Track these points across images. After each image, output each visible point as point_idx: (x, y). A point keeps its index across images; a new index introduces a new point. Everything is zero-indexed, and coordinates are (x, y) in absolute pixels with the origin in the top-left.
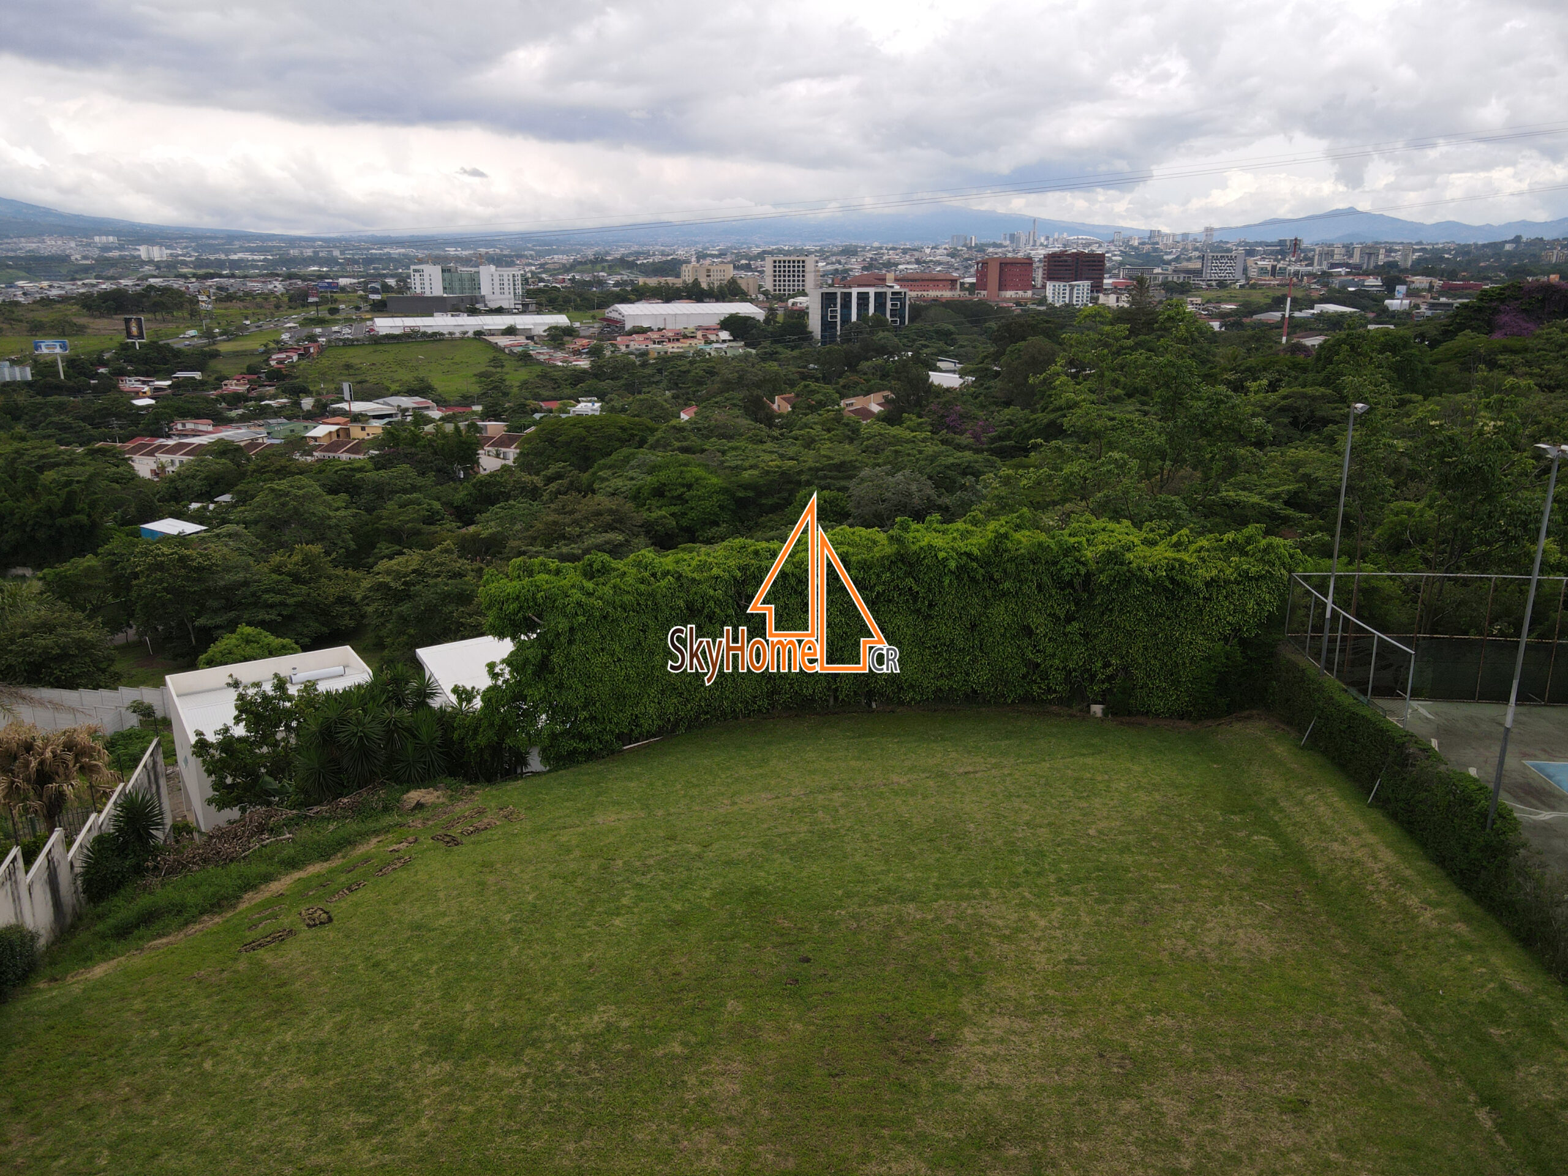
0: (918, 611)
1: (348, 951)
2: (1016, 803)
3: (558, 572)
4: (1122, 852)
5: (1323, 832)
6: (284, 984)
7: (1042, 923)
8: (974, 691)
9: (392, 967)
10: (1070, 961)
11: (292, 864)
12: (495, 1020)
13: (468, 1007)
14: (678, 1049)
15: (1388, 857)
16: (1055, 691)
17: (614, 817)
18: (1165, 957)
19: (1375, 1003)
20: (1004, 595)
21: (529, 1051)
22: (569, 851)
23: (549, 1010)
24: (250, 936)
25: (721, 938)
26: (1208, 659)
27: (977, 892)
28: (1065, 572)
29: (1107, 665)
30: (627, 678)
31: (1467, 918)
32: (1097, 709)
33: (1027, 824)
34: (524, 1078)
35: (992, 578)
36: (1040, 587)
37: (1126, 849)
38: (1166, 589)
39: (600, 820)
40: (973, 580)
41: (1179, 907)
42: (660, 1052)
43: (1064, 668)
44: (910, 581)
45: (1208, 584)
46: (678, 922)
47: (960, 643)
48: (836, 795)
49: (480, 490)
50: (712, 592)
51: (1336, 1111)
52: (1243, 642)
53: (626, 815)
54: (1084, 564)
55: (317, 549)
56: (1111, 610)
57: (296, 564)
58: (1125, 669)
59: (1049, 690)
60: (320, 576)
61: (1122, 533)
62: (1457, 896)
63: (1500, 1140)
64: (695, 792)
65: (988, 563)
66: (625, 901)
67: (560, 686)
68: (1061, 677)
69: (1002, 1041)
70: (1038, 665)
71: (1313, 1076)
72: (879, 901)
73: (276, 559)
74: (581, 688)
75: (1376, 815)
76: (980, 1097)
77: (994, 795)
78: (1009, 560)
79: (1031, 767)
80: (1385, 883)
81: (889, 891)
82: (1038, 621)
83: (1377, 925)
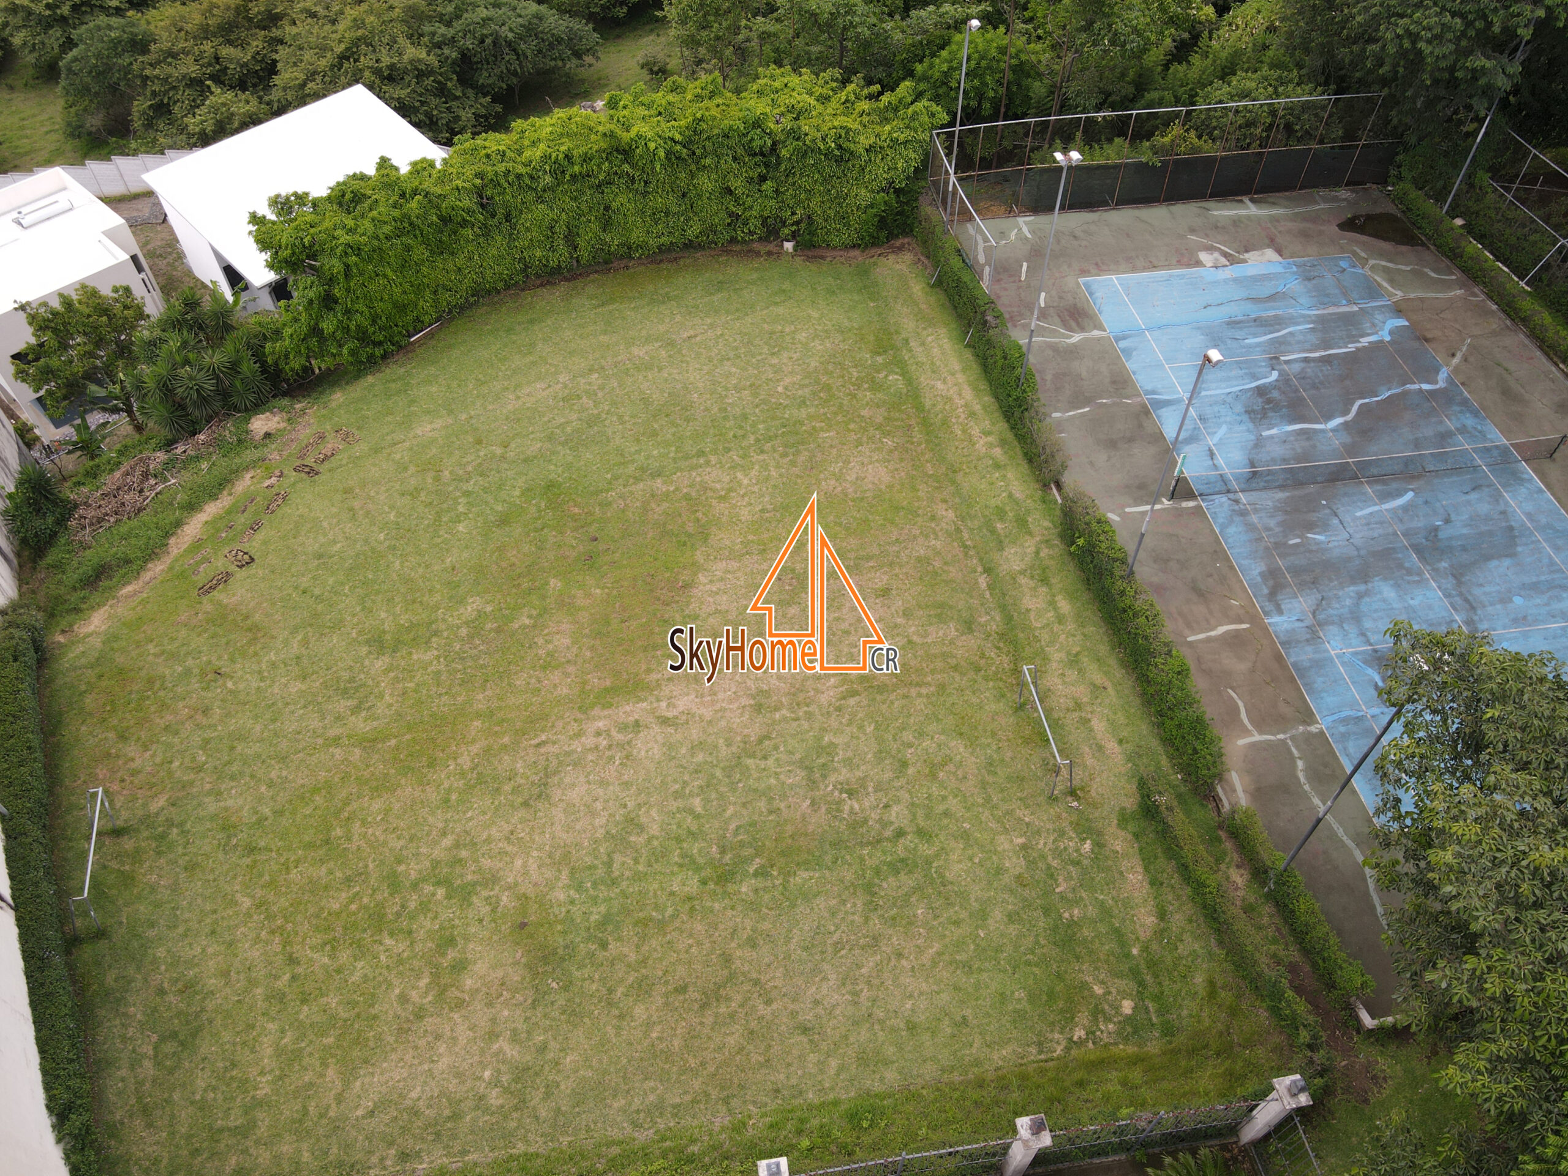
0: (636, 189)
1: (279, 583)
2: (727, 366)
4: (800, 406)
5: (933, 371)
6: (247, 617)
7: (746, 482)
8: (690, 242)
10: (762, 511)
11: (192, 507)
12: (403, 620)
13: (382, 614)
14: (527, 621)
17: (429, 427)
19: (941, 511)
21: (434, 639)
23: (436, 608)
24: (201, 579)
25: (536, 530)
26: (871, 206)
27: (702, 461)
28: (754, 144)
29: (793, 213)
32: (789, 246)
33: (735, 388)
34: (438, 658)
35: (693, 155)
36: (735, 159)
37: (803, 403)
38: (835, 155)
39: (419, 432)
40: (678, 158)
41: (834, 452)
43: (761, 216)
44: (626, 167)
45: (867, 150)
46: (503, 521)
47: (674, 209)
48: (593, 377)
50: (458, 203)
51: (905, 591)
53: (439, 423)
54: (769, 133)
56: (794, 174)
58: (808, 217)
59: (751, 232)
62: (1002, 426)
63: (987, 595)
64: (485, 390)
65: (691, 142)
66: (461, 509)
68: (758, 223)
69: (722, 579)
70: (740, 216)
72: (638, 480)
75: (968, 355)
76: (711, 620)
77: (710, 359)
78: (707, 139)
79: (737, 325)
80: (963, 416)
81: (643, 469)
82: (738, 184)
83: (953, 450)
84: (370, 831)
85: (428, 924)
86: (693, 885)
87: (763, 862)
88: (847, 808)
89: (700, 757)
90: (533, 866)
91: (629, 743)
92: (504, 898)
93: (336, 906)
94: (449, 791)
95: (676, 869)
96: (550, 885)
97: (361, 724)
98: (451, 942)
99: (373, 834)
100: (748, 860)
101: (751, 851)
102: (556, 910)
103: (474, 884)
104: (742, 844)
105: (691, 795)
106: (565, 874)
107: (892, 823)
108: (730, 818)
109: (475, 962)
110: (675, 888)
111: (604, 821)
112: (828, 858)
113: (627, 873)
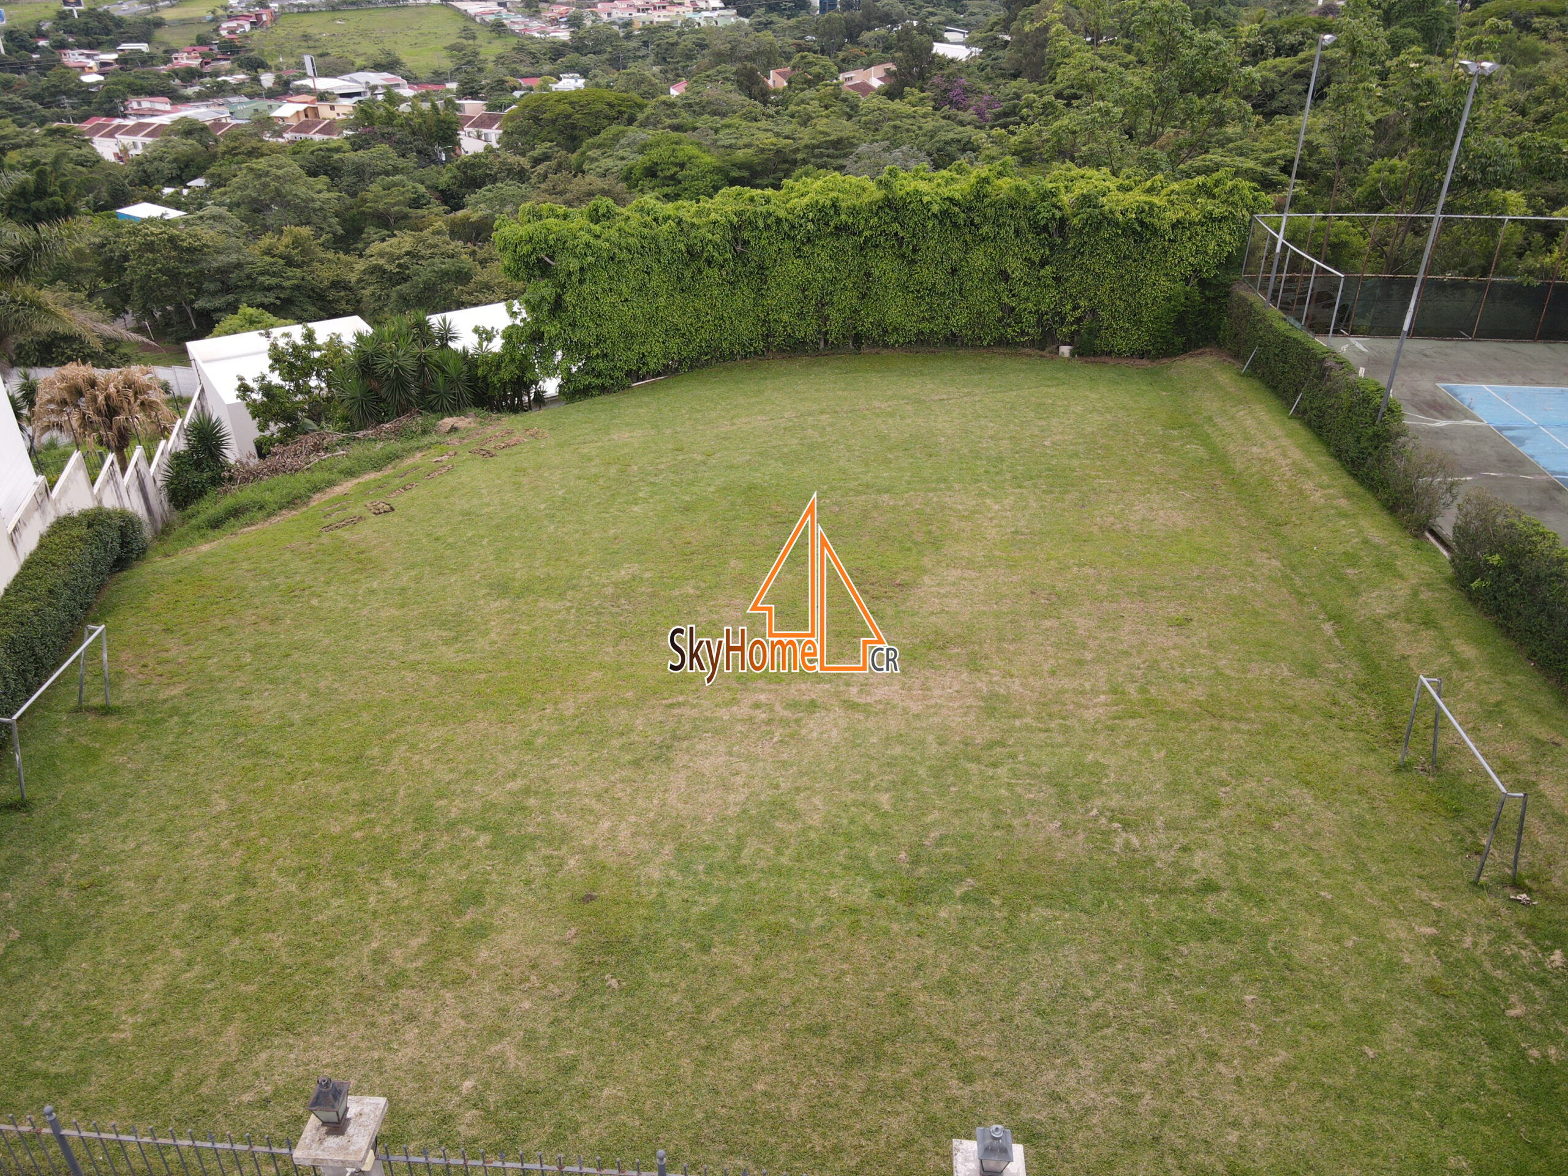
0: (903, 256)
1: (412, 530)
2: (983, 422)
3: (565, 217)
4: (1071, 457)
5: (1246, 439)
6: (363, 552)
7: (996, 507)
8: (953, 335)
9: (450, 540)
10: (1016, 532)
11: (350, 473)
12: (541, 573)
13: (517, 565)
14: (691, 591)
15: (1296, 454)
16: (1028, 334)
17: (627, 435)
18: (1095, 529)
19: (1261, 558)
20: (983, 240)
21: (570, 593)
22: (590, 460)
23: (584, 567)
24: (329, 521)
25: (724, 519)
26: (1169, 299)
27: (942, 486)
28: (1040, 217)
29: (1076, 308)
30: (634, 317)
31: (1349, 495)
32: (1065, 350)
33: (991, 437)
34: (568, 610)
35: (972, 223)
36: (1017, 232)
37: (1076, 455)
38: (1134, 232)
39: (615, 437)
40: (955, 225)
41: (1114, 496)
42: (677, 592)
43: (1037, 311)
44: (896, 226)
45: (1174, 226)
46: (686, 509)
47: (941, 287)
48: (824, 417)
49: (465, 173)
50: (710, 236)
51: (1211, 625)
52: (1203, 284)
53: (638, 433)
54: (1060, 209)
55: (306, 231)
56: (1082, 254)
57: (287, 247)
58: (1093, 311)
59: (1023, 333)
60: (312, 260)
61: (1097, 179)
62: (1347, 481)
63: (1337, 642)
64: (699, 416)
65: (970, 209)
66: (641, 495)
67: (573, 325)
68: (1033, 320)
69: (954, 584)
70: (1013, 309)
71: (1199, 604)
72: (858, 493)
73: (266, 241)
74: (592, 325)
75: (1295, 425)
76: (933, 618)
77: (964, 416)
78: (991, 205)
79: (999, 396)
80: (1289, 474)
81: (868, 486)
82: (1015, 266)
83: (1276, 505)
84: (417, 758)
85: (451, 872)
86: (862, 894)
87: (977, 885)
88: (1119, 841)
89: (898, 750)
90: (624, 831)
91: (797, 721)
92: (572, 862)
93: (335, 829)
94: (536, 734)
95: (838, 870)
96: (643, 859)
97: (450, 655)
98: (477, 899)
99: (420, 762)
100: (958, 879)
101: (961, 868)
102: (644, 890)
103: (534, 839)
104: (947, 858)
105: (876, 789)
106: (669, 848)
107: (1195, 871)
108: (933, 824)
109: (501, 931)
110: (833, 893)
111: (741, 798)
112: (1087, 901)
113: (762, 864)
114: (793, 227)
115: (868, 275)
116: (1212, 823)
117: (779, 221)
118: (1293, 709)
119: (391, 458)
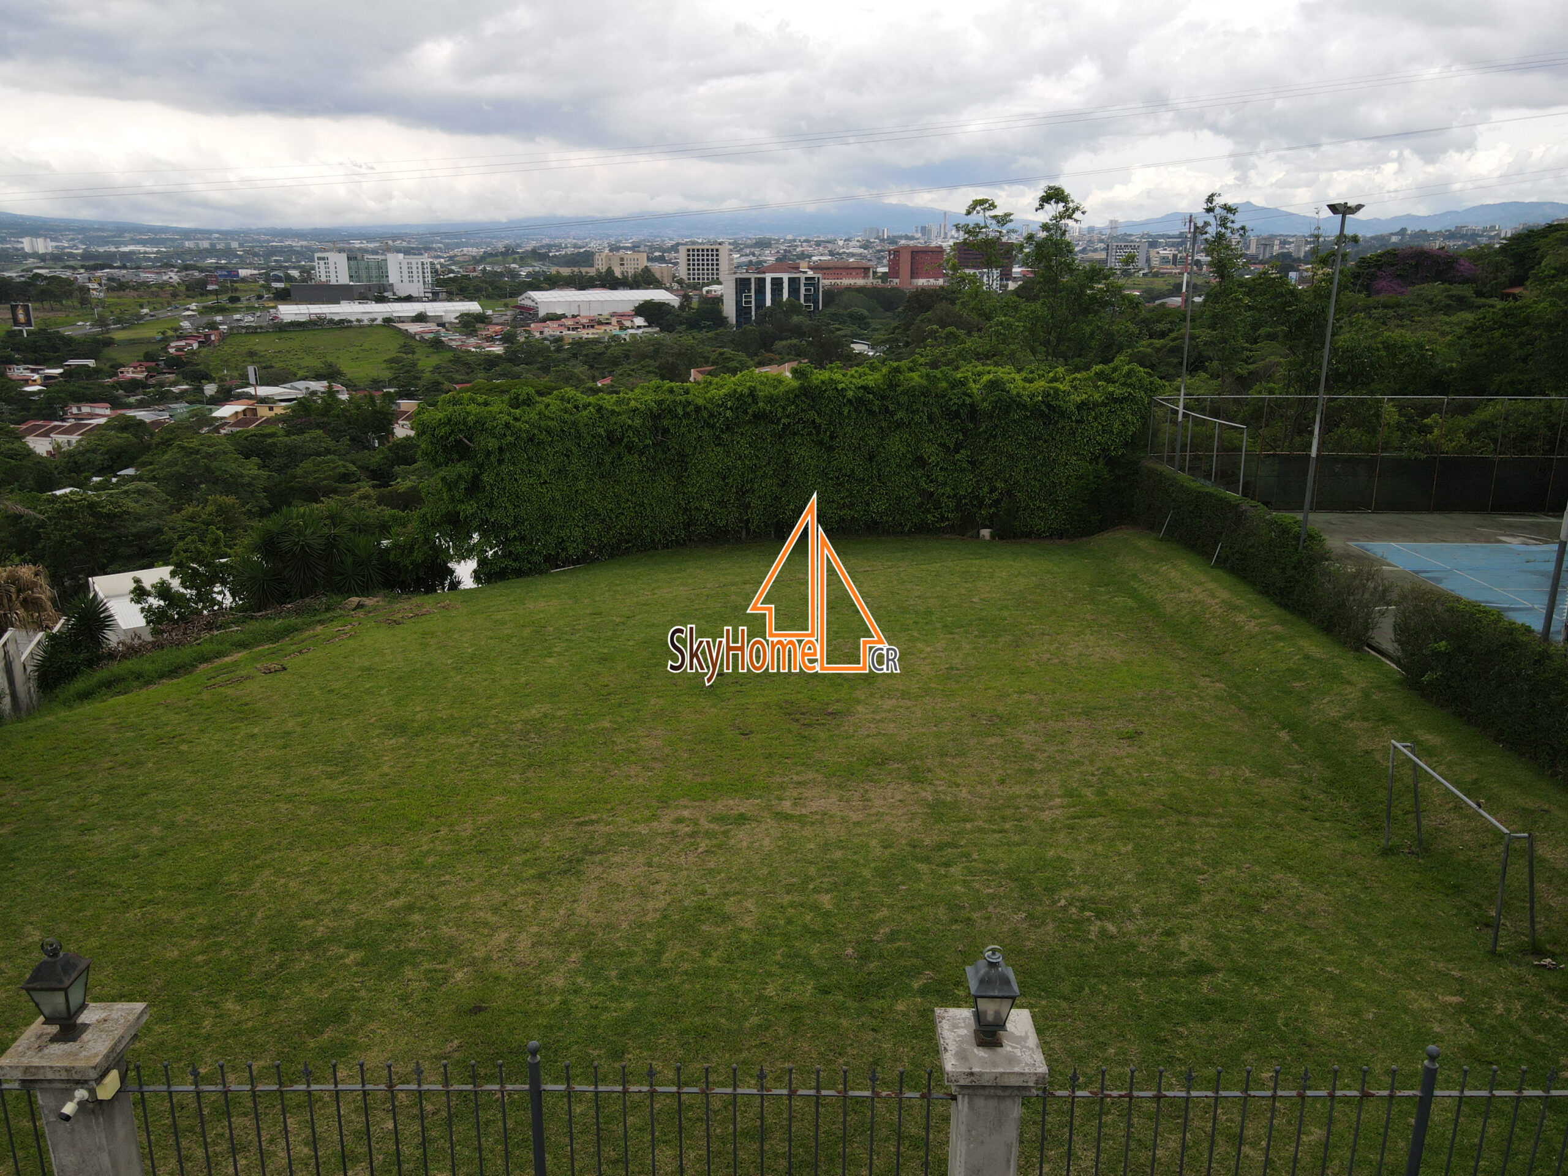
0: (821, 443)
1: (304, 685)
2: (909, 586)
3: (486, 404)
4: (1000, 609)
5: (1172, 588)
6: (246, 704)
7: (928, 649)
8: (875, 523)
9: (346, 691)
10: (951, 669)
11: (243, 646)
12: (443, 715)
13: (418, 709)
14: (607, 725)
15: (1225, 595)
16: (948, 519)
17: (544, 604)
18: (1032, 664)
19: (1204, 682)
20: (898, 427)
21: (475, 730)
22: (503, 624)
23: (491, 708)
24: (213, 682)
26: (1080, 478)
28: (952, 403)
29: (993, 490)
30: (553, 499)
31: (1282, 623)
32: (986, 533)
33: (919, 597)
34: (472, 745)
35: (887, 410)
36: (930, 418)
37: (1005, 608)
38: (1042, 414)
39: (531, 606)
40: (871, 412)
41: (1048, 637)
42: (592, 726)
43: (955, 496)
44: (813, 414)
45: (1080, 406)
46: (603, 659)
47: (859, 473)
48: (748, 586)
50: (630, 422)
51: (1163, 737)
52: (1111, 463)
53: (555, 602)
54: (970, 397)
55: (230, 500)
56: (995, 437)
57: (210, 514)
58: (1009, 493)
59: (943, 519)
60: (235, 527)
61: (1005, 372)
62: (1277, 611)
63: (1296, 747)
65: (884, 397)
66: (556, 649)
67: (491, 506)
68: (952, 504)
69: (889, 711)
70: (932, 494)
71: (1148, 720)
73: (189, 510)
74: (510, 507)
75: (1219, 572)
76: (869, 740)
77: (889, 582)
78: (904, 393)
79: (923, 567)
80: (1220, 611)
82: (930, 452)
83: (1212, 638)
84: (282, 881)
85: (309, 990)
86: (806, 990)
87: (938, 977)
88: (1094, 929)
89: (838, 854)
90: (524, 942)
91: (726, 833)
92: (459, 975)
93: (172, 954)
94: (426, 854)
95: (774, 969)
96: (544, 967)
97: (333, 787)
98: (340, 1016)
99: (286, 886)
100: (916, 972)
101: (917, 962)
102: (544, 999)
103: (414, 953)
104: (901, 953)
105: (816, 890)
106: (575, 956)
107: (1183, 954)
108: (883, 921)
109: (368, 1047)
110: (770, 991)
111: (660, 905)
112: (1065, 988)
113: (686, 966)
114: (711, 415)
115: (787, 461)
116: (1192, 908)
117: (698, 409)
118: (1263, 803)
119: (289, 631)
